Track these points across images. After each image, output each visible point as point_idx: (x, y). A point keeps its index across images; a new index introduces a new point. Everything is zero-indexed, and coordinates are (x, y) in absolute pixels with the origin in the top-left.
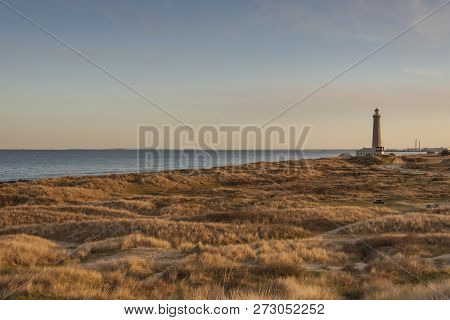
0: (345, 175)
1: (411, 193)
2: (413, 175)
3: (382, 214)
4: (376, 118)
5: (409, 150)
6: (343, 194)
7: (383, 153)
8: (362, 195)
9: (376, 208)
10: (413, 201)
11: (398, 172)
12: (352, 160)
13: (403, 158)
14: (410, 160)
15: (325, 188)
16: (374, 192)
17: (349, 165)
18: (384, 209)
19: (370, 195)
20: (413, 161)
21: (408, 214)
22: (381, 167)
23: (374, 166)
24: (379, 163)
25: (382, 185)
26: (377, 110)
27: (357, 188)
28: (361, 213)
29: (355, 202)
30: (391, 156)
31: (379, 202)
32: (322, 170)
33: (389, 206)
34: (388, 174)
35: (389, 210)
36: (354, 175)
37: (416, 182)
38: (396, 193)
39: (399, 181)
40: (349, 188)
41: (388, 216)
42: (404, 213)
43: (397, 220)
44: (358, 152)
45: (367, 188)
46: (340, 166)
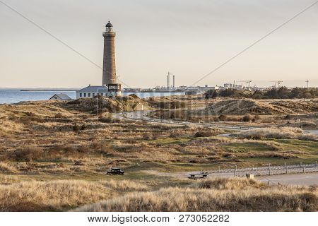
0: (60, 129)
1: (165, 157)
2: (166, 129)
3: (122, 191)
4: (109, 37)
5: (158, 90)
6: (57, 160)
7: (120, 94)
8: (89, 161)
9: (113, 182)
10: (168, 169)
11: (144, 123)
12: (71, 105)
13: (151, 102)
14: (162, 105)
15: (28, 152)
16: (106, 155)
17: (66, 113)
18: (125, 183)
19: (101, 160)
20: (162, 108)
21: (162, 189)
22: (114, 116)
23: (105, 115)
25: (119, 144)
26: (109, 25)
27: (81, 151)
28: (87, 191)
29: (77, 173)
30: (132, 98)
31: (116, 172)
32: (22, 121)
33: (132, 178)
34: (128, 127)
35: (133, 184)
36: (75, 129)
37: (172, 140)
38: (142, 157)
39: (146, 138)
40: (67, 151)
41: (132, 195)
42: (155, 188)
43: (146, 201)
44: (79, 92)
45: (98, 150)
46: (52, 114)
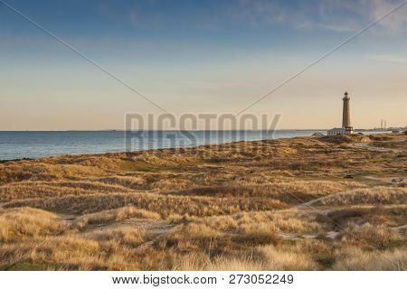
0: (318, 152)
1: (378, 169)
2: (379, 153)
3: (352, 187)
4: (346, 101)
5: (375, 130)
6: (316, 170)
7: (352, 132)
8: (333, 171)
9: (346, 182)
10: (380, 176)
11: (366, 150)
12: (324, 139)
13: (371, 137)
14: (377, 139)
15: (300, 165)
16: (343, 167)
17: (321, 144)
18: (353, 183)
19: (341, 170)
20: (377, 140)
21: (375, 187)
22: (350, 145)
23: (344, 144)
24: (349, 141)
25: (351, 161)
26: (346, 94)
27: (329, 164)
28: (332, 187)
29: (326, 177)
30: (359, 136)
31: (349, 177)
32: (296, 148)
33: (358, 180)
34: (357, 151)
35: (359, 184)
36: (326, 152)
37: (382, 159)
38: (364, 168)
39: (367, 158)
40: (321, 164)
41: (357, 190)
42: (371, 186)
43: (365, 193)
44: (329, 131)
45: (338, 164)
46: (313, 144)
